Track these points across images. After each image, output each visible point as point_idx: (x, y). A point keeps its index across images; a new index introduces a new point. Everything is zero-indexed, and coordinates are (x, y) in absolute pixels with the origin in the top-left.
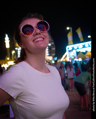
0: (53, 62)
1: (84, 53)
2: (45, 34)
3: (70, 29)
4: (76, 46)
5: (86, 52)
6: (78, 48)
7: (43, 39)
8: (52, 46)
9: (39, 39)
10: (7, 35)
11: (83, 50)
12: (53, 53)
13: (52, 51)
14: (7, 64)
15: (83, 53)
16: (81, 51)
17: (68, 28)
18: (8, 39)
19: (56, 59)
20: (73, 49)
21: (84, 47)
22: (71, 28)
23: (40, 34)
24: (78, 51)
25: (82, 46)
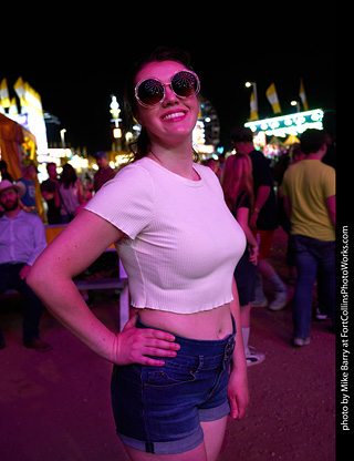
0: (216, 157)
1: (283, 140)
2: (189, 102)
3: (252, 87)
4: (264, 123)
5: (288, 136)
6: (269, 128)
7: (185, 112)
8: (213, 123)
9: (173, 115)
10: (114, 98)
11: (281, 133)
12: (215, 138)
13: (213, 135)
14: (115, 161)
15: (279, 138)
16: (276, 135)
17: (248, 85)
18: (117, 105)
19: (221, 150)
20: (259, 129)
21: (282, 125)
22: (255, 85)
23: (176, 103)
24: (269, 133)
25: (278, 125)
